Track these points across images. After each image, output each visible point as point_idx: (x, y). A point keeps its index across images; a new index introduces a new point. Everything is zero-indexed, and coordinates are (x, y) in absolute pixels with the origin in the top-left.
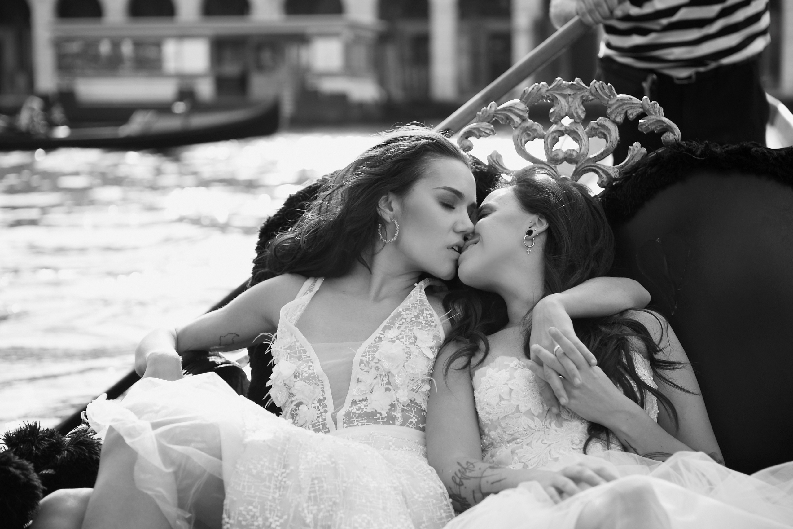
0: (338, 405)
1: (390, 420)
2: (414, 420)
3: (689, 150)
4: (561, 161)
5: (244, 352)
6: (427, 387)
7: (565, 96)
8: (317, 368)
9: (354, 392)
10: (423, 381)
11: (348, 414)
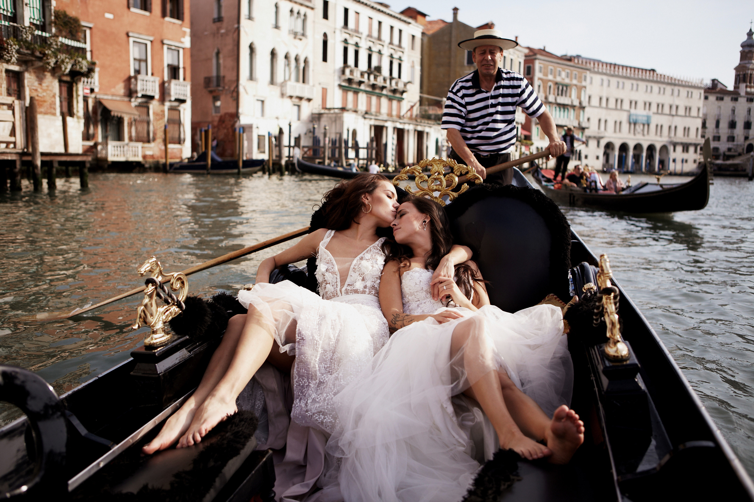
0: (342, 285)
1: (364, 292)
2: (373, 293)
3: (486, 187)
6: (379, 281)
8: (336, 269)
9: (349, 281)
10: (377, 278)
11: (346, 290)
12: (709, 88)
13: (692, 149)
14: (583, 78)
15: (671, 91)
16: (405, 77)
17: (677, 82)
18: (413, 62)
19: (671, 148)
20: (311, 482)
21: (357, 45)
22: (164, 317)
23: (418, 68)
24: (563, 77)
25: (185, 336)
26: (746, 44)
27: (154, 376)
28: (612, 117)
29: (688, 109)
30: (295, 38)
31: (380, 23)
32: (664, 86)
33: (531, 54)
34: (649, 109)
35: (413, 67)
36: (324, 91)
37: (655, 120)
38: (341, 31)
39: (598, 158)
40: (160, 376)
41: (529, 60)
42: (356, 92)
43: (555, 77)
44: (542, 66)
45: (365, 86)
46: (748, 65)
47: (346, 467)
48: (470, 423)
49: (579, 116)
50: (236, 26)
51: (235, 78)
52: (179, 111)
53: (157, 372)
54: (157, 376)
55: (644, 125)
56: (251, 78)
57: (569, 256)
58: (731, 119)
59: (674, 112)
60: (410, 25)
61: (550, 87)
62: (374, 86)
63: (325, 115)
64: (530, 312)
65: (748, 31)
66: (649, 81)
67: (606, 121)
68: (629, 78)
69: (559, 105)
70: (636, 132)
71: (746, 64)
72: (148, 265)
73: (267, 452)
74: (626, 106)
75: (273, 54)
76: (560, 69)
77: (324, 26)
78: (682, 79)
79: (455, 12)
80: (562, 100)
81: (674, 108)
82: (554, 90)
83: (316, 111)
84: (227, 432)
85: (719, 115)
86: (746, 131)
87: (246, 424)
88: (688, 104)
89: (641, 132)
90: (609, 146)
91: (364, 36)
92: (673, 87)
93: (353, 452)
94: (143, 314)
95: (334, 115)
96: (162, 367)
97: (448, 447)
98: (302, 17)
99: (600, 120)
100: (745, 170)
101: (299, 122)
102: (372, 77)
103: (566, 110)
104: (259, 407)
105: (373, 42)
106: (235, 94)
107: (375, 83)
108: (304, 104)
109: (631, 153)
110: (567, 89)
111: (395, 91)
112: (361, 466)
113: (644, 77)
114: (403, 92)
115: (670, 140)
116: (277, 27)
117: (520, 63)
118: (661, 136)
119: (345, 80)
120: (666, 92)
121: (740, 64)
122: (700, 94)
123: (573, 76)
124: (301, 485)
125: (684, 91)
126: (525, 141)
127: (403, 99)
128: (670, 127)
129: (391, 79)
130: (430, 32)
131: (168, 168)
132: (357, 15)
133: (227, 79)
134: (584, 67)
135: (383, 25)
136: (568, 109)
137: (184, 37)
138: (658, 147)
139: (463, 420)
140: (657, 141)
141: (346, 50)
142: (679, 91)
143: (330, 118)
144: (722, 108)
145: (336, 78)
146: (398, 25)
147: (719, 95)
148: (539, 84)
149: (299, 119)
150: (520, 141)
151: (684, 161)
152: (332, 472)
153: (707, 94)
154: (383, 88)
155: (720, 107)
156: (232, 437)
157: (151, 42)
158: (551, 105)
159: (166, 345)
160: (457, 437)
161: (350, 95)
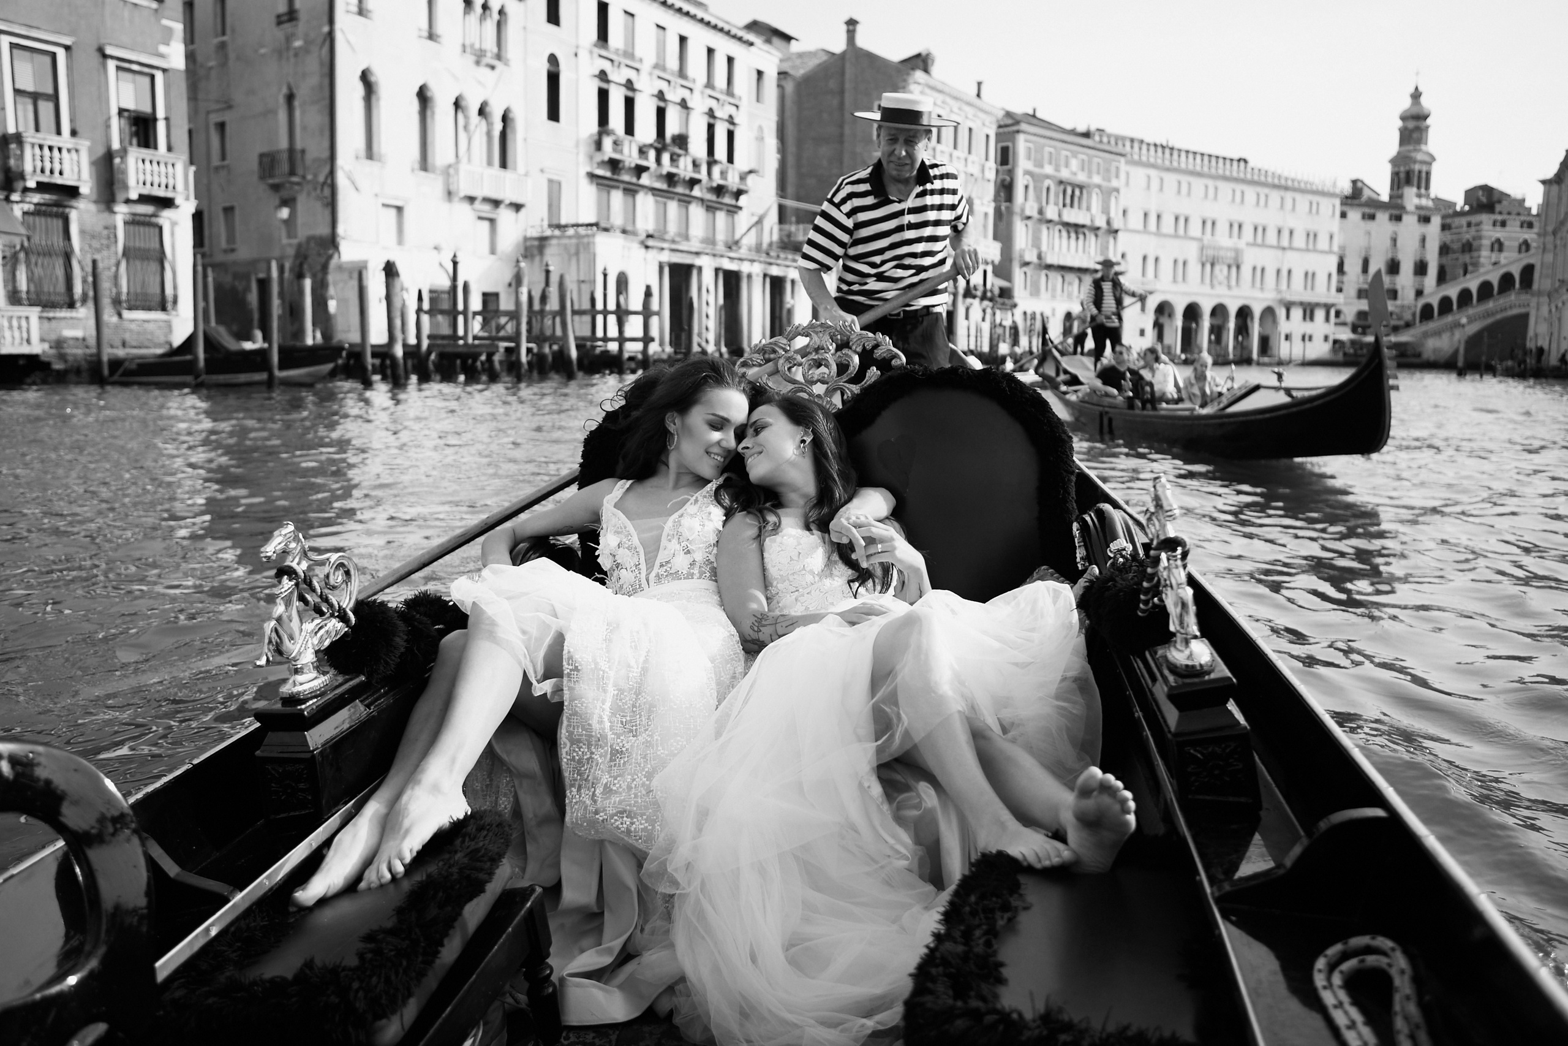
0: (650, 568)
1: (690, 576)
2: (708, 574)
3: (912, 371)
4: (815, 382)
5: (576, 536)
7: (817, 333)
8: (636, 541)
9: (661, 557)
11: (658, 576)
12: (1347, 197)
13: (1320, 314)
14: (1113, 170)
15: (1279, 200)
16: (742, 161)
17: (1290, 183)
18: (761, 128)
19: (1281, 313)
20: (617, 944)
21: (629, 85)
22: (316, 641)
23: (771, 142)
24: (1073, 170)
25: (357, 676)
26: (1408, 114)
27: (303, 756)
28: (1169, 251)
29: (1312, 236)
30: (478, 63)
31: (683, 40)
32: (1266, 190)
33: (1010, 121)
34: (1239, 237)
35: (760, 139)
36: (554, 189)
37: (1251, 258)
38: (591, 52)
39: (1142, 333)
40: (314, 756)
41: (1004, 133)
42: (631, 191)
43: (1057, 169)
44: (1031, 145)
45: (651, 177)
46: (1413, 155)
47: (683, 914)
48: (914, 813)
49: (1107, 248)
50: (326, 29)
51: (326, 154)
52: (161, 228)
53: (307, 746)
54: (308, 755)
55: (1229, 267)
56: (370, 152)
57: (1073, 494)
58: (1390, 256)
59: (1285, 242)
60: (752, 48)
61: (1048, 189)
62: (671, 178)
63: (554, 242)
64: (1015, 598)
65: (1412, 90)
66: (1237, 180)
67: (1157, 260)
68: (1199, 175)
69: (1067, 225)
70: (1215, 282)
71: (1409, 151)
72: (280, 539)
73: (532, 889)
74: (1195, 229)
75: (423, 96)
76: (1068, 153)
77: (551, 39)
78: (1299, 177)
79: (851, 28)
80: (1072, 216)
81: (1285, 234)
82: (1057, 196)
83: (534, 233)
84: (456, 852)
85: (1368, 249)
86: (1418, 278)
87: (491, 834)
88: (1312, 227)
89: (1225, 282)
90: (1163, 309)
91: (646, 67)
92: (1282, 193)
93: (697, 883)
94: (274, 635)
95: (574, 241)
96: (318, 737)
97: (876, 862)
98: (496, 16)
99: (1145, 258)
100: (1419, 355)
101: (493, 257)
102: (666, 157)
103: (1081, 237)
104: (505, 808)
105: (669, 82)
106: (327, 192)
107: (674, 170)
108: (505, 216)
109: (1206, 323)
110: (1081, 192)
111: (719, 190)
112: (714, 908)
113: (1228, 173)
114: (739, 193)
115: (1279, 297)
116: (431, 36)
117: (987, 136)
118: (1262, 289)
119: (602, 164)
120: (1270, 202)
121: (1399, 153)
122: (1334, 206)
123: (1094, 168)
124: (597, 952)
125: (1303, 201)
126: (999, 300)
127: (740, 208)
128: (1278, 272)
129: (712, 162)
130: (800, 72)
131: (106, 371)
132: (629, 18)
133: (309, 157)
134: (1114, 149)
135: (691, 45)
136: (1084, 234)
137: (167, 43)
138: (1257, 311)
139: (898, 809)
140: (1255, 299)
141: (603, 96)
142: (1294, 200)
143: (566, 248)
144: (1373, 233)
145: (582, 158)
146: (724, 47)
147: (1367, 210)
148: (1026, 183)
149: (493, 251)
150: (991, 300)
151: (1307, 338)
152: (655, 922)
153: (1345, 208)
154: (693, 182)
155: (1369, 233)
156: (466, 860)
157: (67, 48)
158: (1050, 225)
159: (322, 694)
160: (891, 841)
161: (617, 197)
